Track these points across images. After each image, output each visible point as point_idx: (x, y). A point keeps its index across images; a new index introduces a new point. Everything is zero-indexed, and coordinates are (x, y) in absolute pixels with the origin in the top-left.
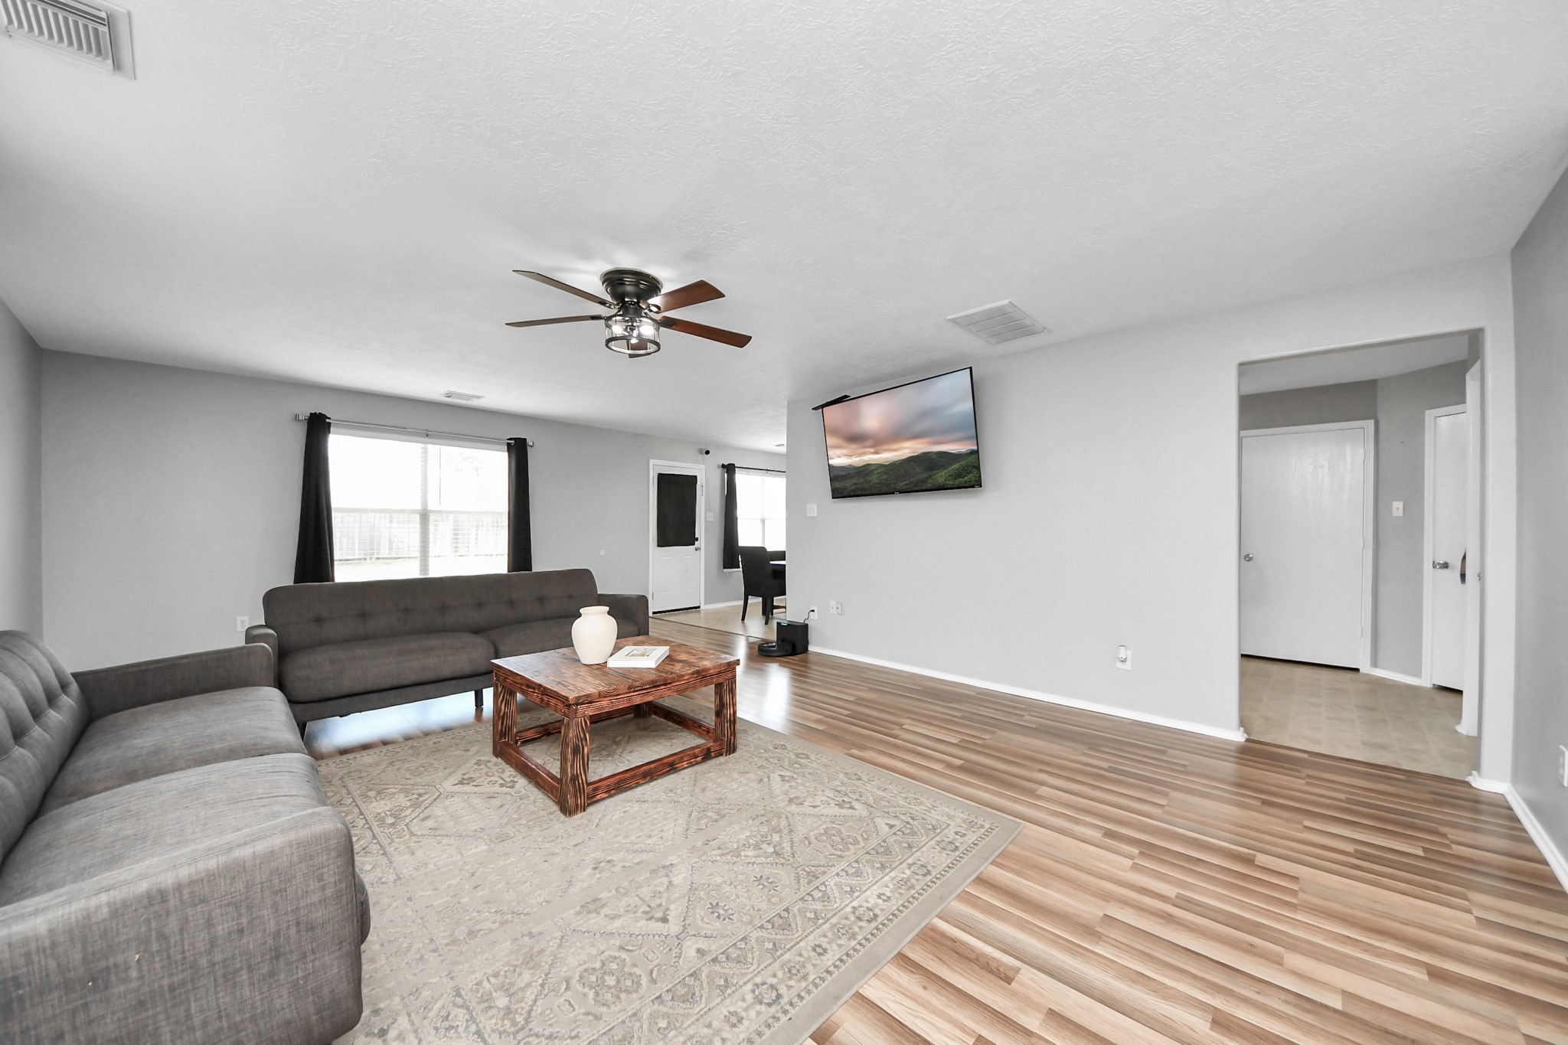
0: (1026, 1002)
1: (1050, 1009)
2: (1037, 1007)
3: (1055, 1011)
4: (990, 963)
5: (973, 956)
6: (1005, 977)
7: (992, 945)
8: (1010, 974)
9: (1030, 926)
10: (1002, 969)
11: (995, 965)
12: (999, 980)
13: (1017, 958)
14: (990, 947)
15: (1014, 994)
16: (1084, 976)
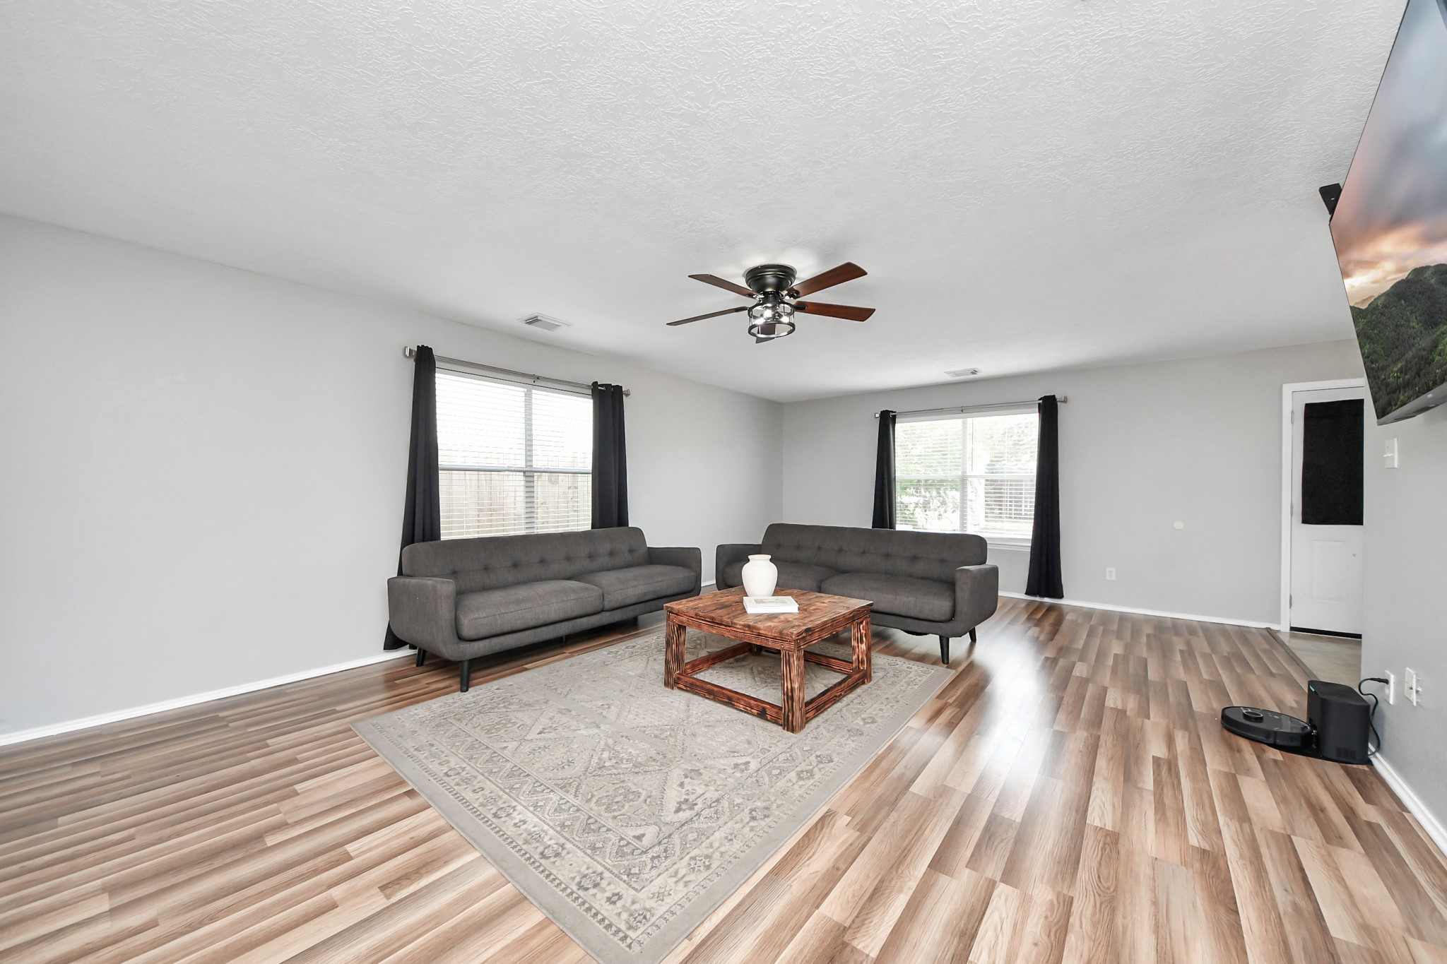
0: (356, 894)
1: (337, 907)
2: (346, 899)
3: (333, 909)
4: (408, 881)
5: (422, 871)
6: (384, 888)
7: (426, 887)
8: (388, 891)
9: (430, 925)
10: (396, 886)
11: (405, 883)
12: (388, 881)
13: (401, 901)
14: (425, 884)
15: (368, 887)
16: (345, 947)
